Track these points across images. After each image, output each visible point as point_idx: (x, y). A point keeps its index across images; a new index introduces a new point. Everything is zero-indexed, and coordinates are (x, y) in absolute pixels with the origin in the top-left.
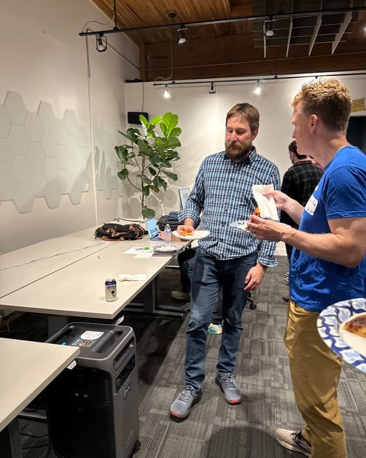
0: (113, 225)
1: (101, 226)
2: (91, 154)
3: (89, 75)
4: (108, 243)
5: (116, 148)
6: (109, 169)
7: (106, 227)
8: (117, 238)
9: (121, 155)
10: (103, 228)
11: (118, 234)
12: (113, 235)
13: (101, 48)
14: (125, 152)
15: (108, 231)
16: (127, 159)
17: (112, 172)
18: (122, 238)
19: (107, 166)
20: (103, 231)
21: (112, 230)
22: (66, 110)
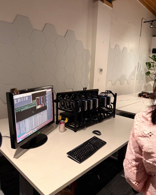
0: (145, 93)
1: (141, 92)
2: (136, 66)
3: (141, 36)
4: (144, 99)
5: (146, 63)
6: (141, 71)
7: (143, 93)
8: (148, 98)
9: (148, 66)
10: (142, 93)
11: (148, 96)
12: (146, 96)
13: (152, 26)
14: (150, 65)
15: (144, 94)
16: (150, 67)
17: (143, 72)
18: (149, 98)
19: (141, 70)
20: (142, 94)
21: (146, 94)
22: (131, 49)
